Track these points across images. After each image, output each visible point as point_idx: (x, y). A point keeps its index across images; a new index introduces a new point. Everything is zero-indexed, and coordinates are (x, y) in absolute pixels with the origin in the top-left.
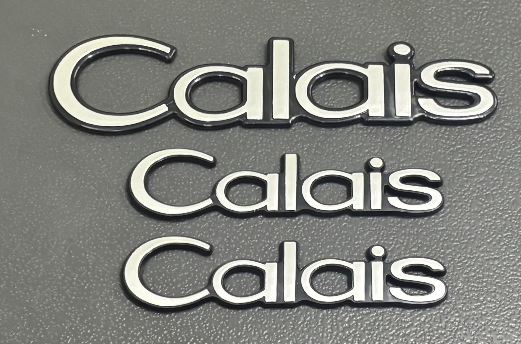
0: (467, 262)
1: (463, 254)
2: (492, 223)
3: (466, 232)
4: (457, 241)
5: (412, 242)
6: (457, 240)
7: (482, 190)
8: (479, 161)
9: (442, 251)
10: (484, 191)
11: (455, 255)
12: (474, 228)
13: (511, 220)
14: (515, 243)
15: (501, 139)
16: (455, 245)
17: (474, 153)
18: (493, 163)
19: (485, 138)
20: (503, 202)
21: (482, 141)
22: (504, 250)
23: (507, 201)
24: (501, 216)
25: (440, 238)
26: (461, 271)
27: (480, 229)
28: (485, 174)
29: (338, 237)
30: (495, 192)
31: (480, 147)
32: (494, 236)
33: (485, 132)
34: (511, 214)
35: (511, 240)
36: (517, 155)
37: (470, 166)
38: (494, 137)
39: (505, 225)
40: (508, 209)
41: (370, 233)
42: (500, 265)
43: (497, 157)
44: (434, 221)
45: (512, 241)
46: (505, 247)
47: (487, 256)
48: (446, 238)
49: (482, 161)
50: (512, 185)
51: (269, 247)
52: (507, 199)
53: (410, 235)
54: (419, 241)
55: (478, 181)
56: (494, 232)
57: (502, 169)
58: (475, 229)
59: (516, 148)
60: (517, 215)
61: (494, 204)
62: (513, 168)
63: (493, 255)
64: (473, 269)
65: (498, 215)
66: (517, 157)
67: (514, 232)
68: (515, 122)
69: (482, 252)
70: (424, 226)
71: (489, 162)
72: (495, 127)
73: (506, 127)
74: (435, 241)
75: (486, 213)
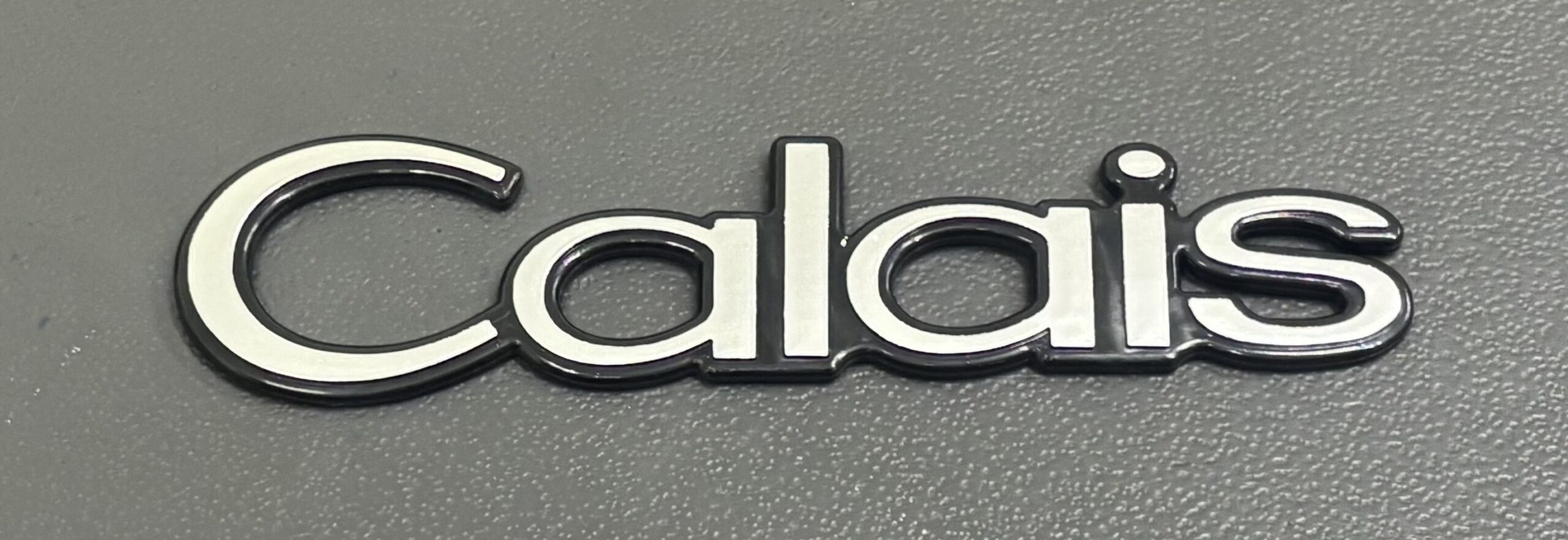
0: (1424, 493)
1: (1414, 471)
2: (1491, 390)
3: (1420, 414)
4: (1395, 438)
5: (1274, 440)
6: (1397, 433)
7: (1462, 302)
8: (1451, 227)
9: (1356, 462)
10: (1468, 304)
11: (1392, 475)
12: (1442, 402)
13: (1541, 383)
14: (1555, 440)
15: (1510, 170)
16: (1391, 447)
17: (1437, 206)
18: (1491, 232)
19: (1465, 168)
20: (1520, 333)
21: (1458, 175)
22: (1526, 460)
23: (1532, 331)
24: (1515, 370)
25: (1348, 430)
26: (1409, 516)
27: (1460, 405)
28: (1468, 261)
29: (1068, 428)
30: (1495, 309)
31: (1451, 191)
32: (1497, 423)
33: (1463, 152)
34: (1543, 366)
35: (1544, 434)
36: (1554, 211)
37: (1428, 240)
38: (1491, 163)
39: (1528, 396)
40: (1534, 353)
41: (1155, 417)
42: (1516, 501)
43: (1500, 217)
44: (1332, 385)
45: (1548, 437)
46: (1528, 452)
47: (1478, 477)
48: (1365, 430)
49: (1458, 227)
50: (1542, 288)
51: (883, 453)
52: (1529, 327)
53: (1265, 420)
54: (1293, 437)
55: (1451, 280)
56: (1498, 412)
57: (1515, 247)
58: (1445, 406)
59: (1551, 192)
60: (1559, 369)
61: (1494, 340)
62: (1546, 243)
63: (1496, 474)
64: (1443, 510)
65: (1507, 369)
66: (1554, 217)
67: (1552, 411)
68: (1544, 126)
69: (1468, 465)
70: (1305, 398)
71: (1477, 230)
72: (1491, 139)
73: (1523, 137)
74: (1337, 437)
75: (1475, 361)
